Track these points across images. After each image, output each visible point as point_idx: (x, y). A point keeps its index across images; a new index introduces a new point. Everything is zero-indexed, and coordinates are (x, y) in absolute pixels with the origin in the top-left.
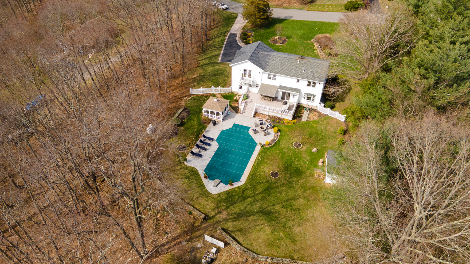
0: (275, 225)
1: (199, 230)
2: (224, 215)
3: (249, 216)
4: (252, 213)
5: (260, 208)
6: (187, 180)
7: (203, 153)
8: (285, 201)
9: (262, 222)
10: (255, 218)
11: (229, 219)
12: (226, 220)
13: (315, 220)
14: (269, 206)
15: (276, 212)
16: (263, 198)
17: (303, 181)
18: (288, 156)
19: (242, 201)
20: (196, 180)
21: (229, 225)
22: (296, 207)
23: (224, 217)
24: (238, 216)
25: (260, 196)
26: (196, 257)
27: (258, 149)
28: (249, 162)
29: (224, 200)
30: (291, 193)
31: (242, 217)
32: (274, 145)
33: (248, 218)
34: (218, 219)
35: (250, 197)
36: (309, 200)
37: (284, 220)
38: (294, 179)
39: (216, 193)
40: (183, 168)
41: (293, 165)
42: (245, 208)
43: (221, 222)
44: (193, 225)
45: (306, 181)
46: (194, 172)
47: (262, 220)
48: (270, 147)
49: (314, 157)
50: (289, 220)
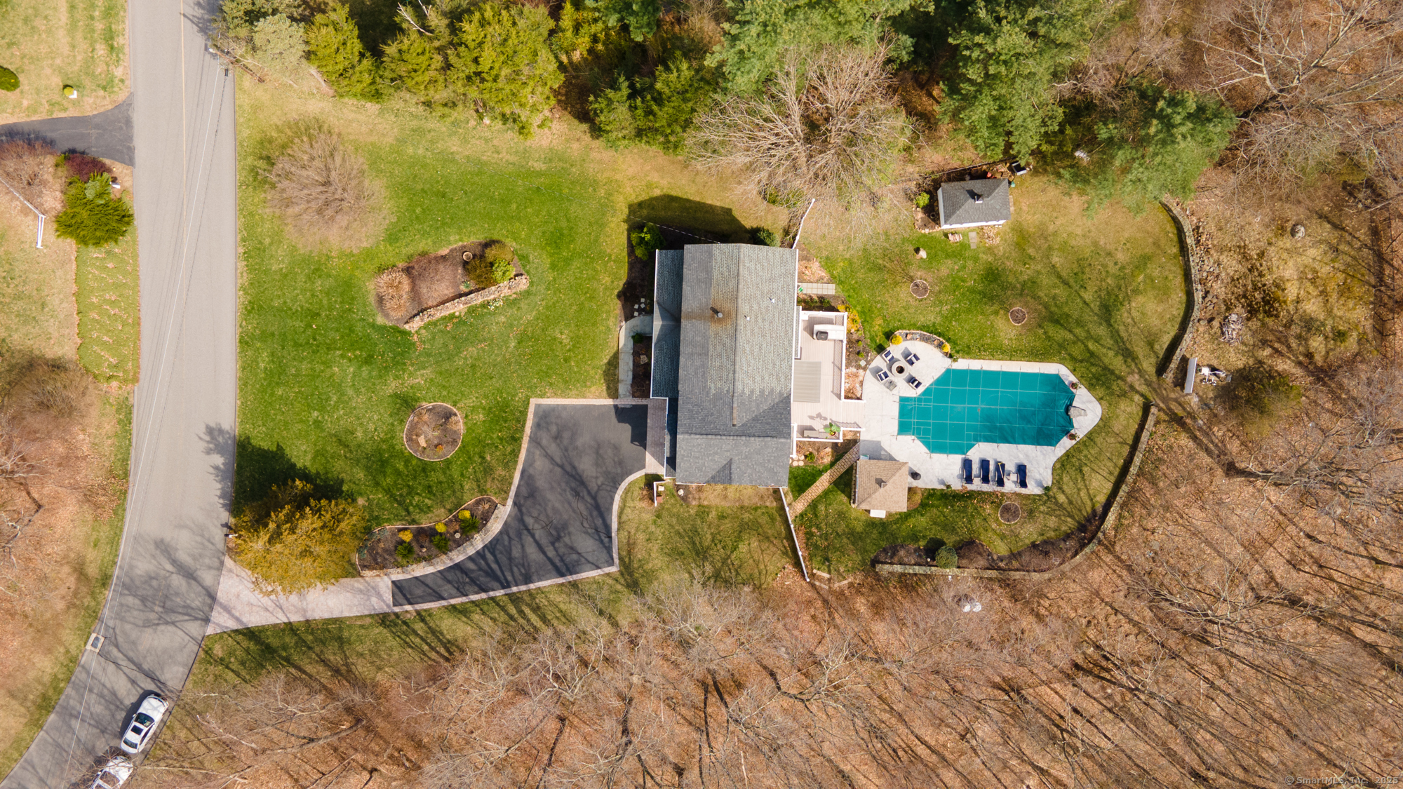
0: (1127, 293)
1: (1170, 409)
2: (1134, 379)
3: (1121, 338)
4: (1116, 336)
5: (1101, 324)
6: (1085, 469)
7: (1011, 467)
8: (1070, 287)
9: (1126, 315)
10: (1122, 328)
11: (1138, 368)
12: (1141, 372)
13: (1089, 231)
14: (1092, 311)
15: (1099, 296)
16: (1079, 323)
17: (1009, 264)
18: (959, 302)
19: (1097, 357)
20: (1080, 452)
21: (1149, 365)
22: (1075, 266)
23: (1137, 376)
24: (1128, 355)
25: (1078, 331)
26: (1216, 397)
27: (963, 364)
28: (1005, 369)
29: (1108, 388)
30: (1045, 281)
31: (1127, 349)
32: (937, 334)
33: (1125, 339)
34: (1144, 387)
35: (1086, 346)
36: (1050, 248)
37: (1109, 280)
38: (1011, 279)
39: (1099, 406)
40: (1060, 488)
41: (980, 287)
42: (1110, 349)
43: (1146, 380)
44: (1169, 422)
45: (1007, 258)
46: (1063, 464)
47: (1123, 316)
48: (949, 340)
49: (940, 253)
50: (1107, 272)
